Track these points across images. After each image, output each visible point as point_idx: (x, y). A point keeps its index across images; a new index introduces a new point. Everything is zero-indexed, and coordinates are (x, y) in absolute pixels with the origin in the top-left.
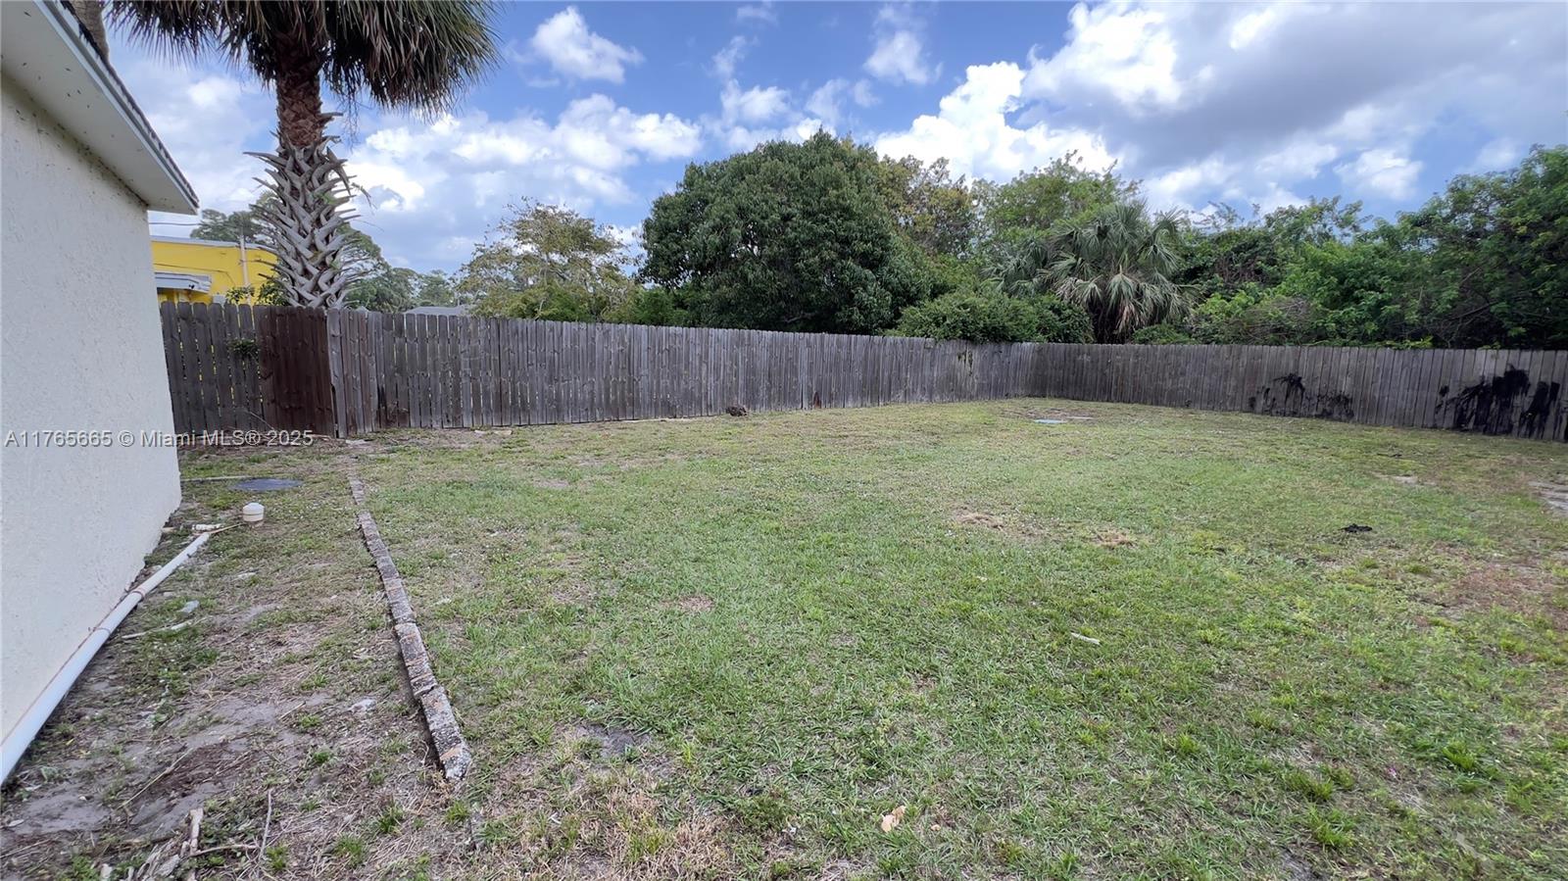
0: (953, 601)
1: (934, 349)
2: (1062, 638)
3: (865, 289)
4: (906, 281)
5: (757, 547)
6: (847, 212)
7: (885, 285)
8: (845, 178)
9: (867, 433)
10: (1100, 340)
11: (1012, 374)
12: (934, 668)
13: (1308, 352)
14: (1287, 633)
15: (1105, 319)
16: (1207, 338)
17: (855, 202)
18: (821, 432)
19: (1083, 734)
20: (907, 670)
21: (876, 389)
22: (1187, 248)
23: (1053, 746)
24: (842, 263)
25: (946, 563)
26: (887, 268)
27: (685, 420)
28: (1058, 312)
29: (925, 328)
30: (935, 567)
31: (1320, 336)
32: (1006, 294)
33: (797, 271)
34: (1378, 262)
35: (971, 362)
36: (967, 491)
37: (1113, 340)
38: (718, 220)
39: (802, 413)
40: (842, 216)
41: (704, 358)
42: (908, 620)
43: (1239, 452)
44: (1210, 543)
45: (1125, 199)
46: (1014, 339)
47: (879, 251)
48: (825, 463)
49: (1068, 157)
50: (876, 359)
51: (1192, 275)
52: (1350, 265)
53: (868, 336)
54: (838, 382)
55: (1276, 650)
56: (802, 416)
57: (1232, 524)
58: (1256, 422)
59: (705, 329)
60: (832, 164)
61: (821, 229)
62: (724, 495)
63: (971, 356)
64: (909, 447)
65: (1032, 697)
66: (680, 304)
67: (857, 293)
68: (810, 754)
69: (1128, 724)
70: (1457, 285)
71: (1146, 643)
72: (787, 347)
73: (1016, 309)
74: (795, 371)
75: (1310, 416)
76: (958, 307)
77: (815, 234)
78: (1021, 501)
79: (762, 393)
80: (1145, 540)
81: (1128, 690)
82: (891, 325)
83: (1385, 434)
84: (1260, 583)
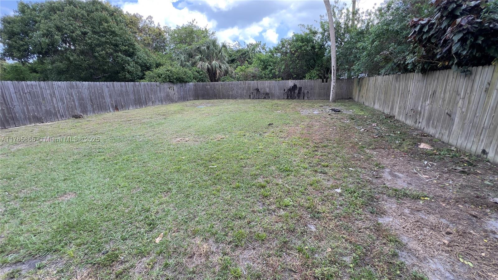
0: (174, 167)
1: (160, 86)
2: (207, 168)
3: (129, 65)
4: (145, 61)
5: (96, 168)
6: (113, 33)
7: (136, 63)
8: (110, 19)
9: (139, 118)
10: (212, 81)
11: (188, 93)
12: (170, 189)
13: (259, 82)
14: (258, 152)
15: (212, 75)
16: (238, 80)
17: (116, 29)
18: (120, 120)
19: (213, 192)
20: (161, 192)
21: (140, 102)
22: (230, 54)
23: (206, 198)
24: (116, 54)
25: (171, 156)
26: (136, 57)
27: (49, 123)
28: (198, 72)
29: (155, 79)
30: (168, 158)
31: (261, 78)
32: (181, 67)
33: (95, 57)
34: (271, 59)
35: (174, 90)
36: (177, 132)
37: (215, 81)
38: (45, 31)
39: (111, 114)
40: (112, 35)
41: (53, 95)
42: (159, 177)
43: (247, 110)
44: (242, 134)
45: (212, 37)
46: (186, 82)
47: (131, 50)
48: (123, 131)
49: (193, 21)
50: (138, 91)
51: (232, 61)
52: (265, 60)
53: (133, 83)
54: (124, 101)
55: (255, 157)
56: (111, 115)
57: (247, 128)
58: (251, 101)
59: (50, 82)
60: (102, 12)
61: (103, 39)
62: (76, 151)
63: (173, 88)
64: (156, 121)
65: (200, 187)
66: (34, 70)
67: (126, 66)
68: (128, 231)
69: (224, 185)
70: (284, 65)
71: (228, 163)
72: (97, 88)
73: (185, 71)
74: (103, 98)
75: (262, 99)
76: (166, 71)
77: (101, 41)
78: (194, 132)
79: (89, 107)
80: (227, 136)
81: (224, 177)
82: (142, 78)
83: (276, 101)
84: (252, 141)
